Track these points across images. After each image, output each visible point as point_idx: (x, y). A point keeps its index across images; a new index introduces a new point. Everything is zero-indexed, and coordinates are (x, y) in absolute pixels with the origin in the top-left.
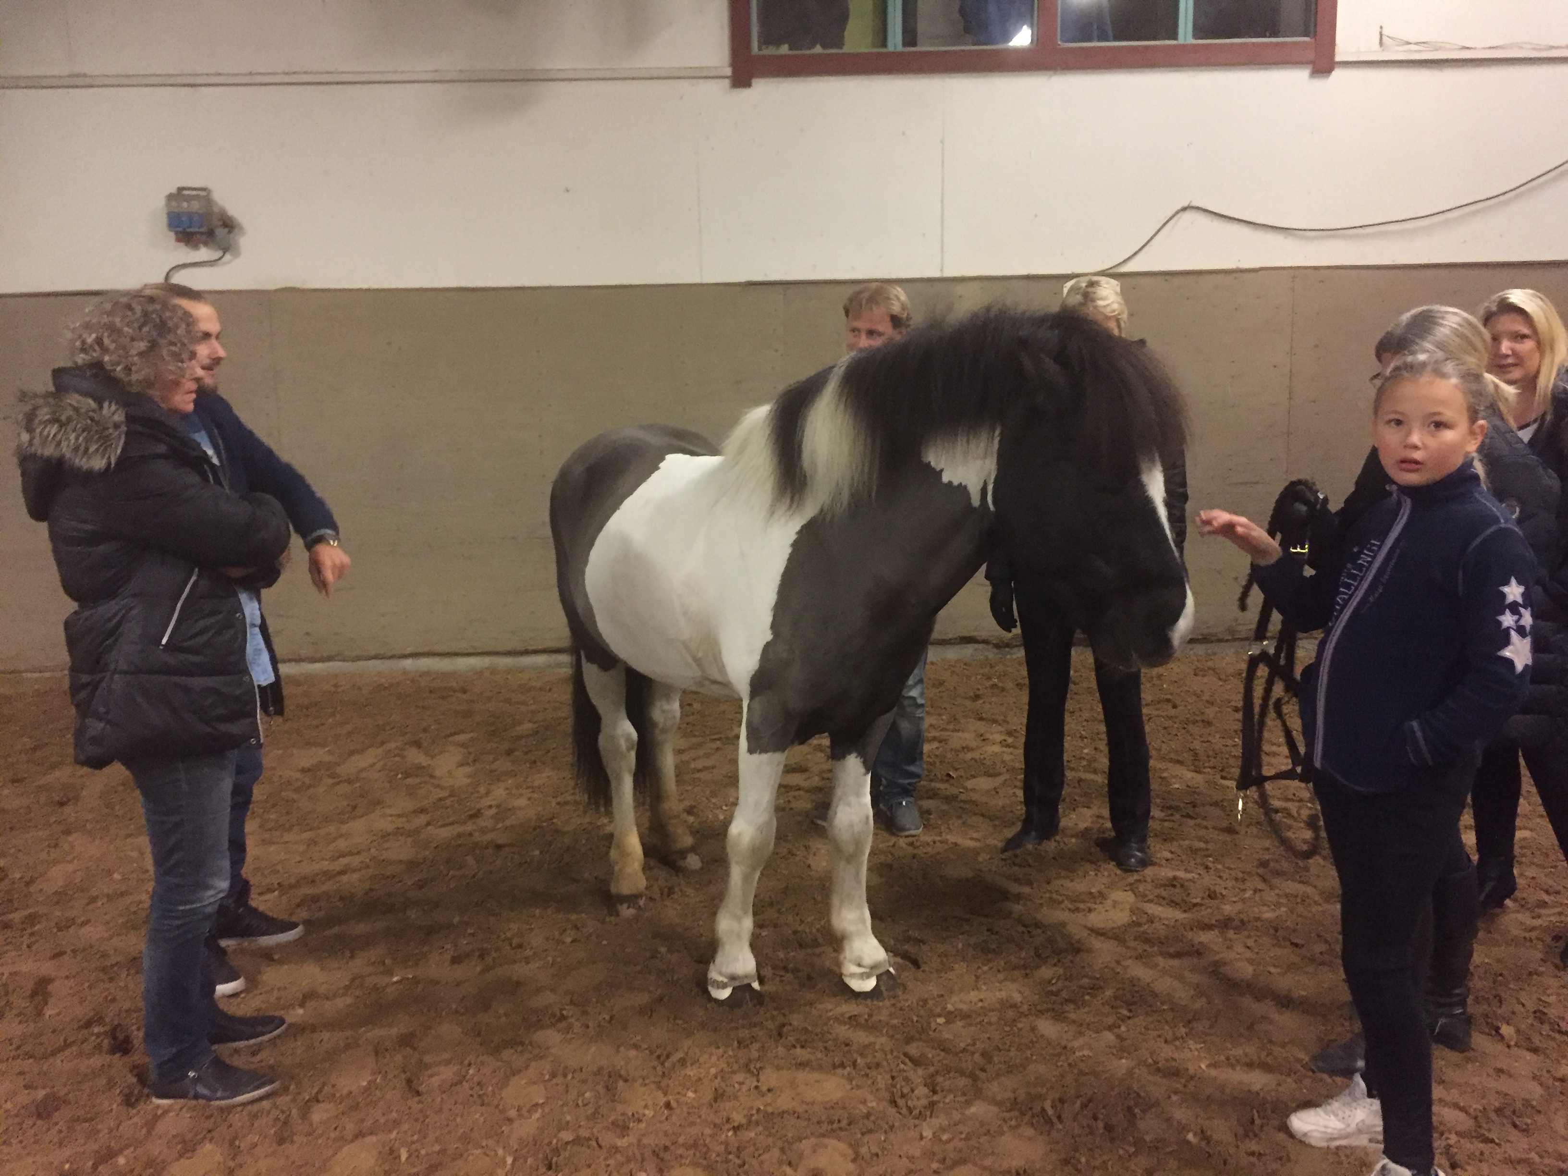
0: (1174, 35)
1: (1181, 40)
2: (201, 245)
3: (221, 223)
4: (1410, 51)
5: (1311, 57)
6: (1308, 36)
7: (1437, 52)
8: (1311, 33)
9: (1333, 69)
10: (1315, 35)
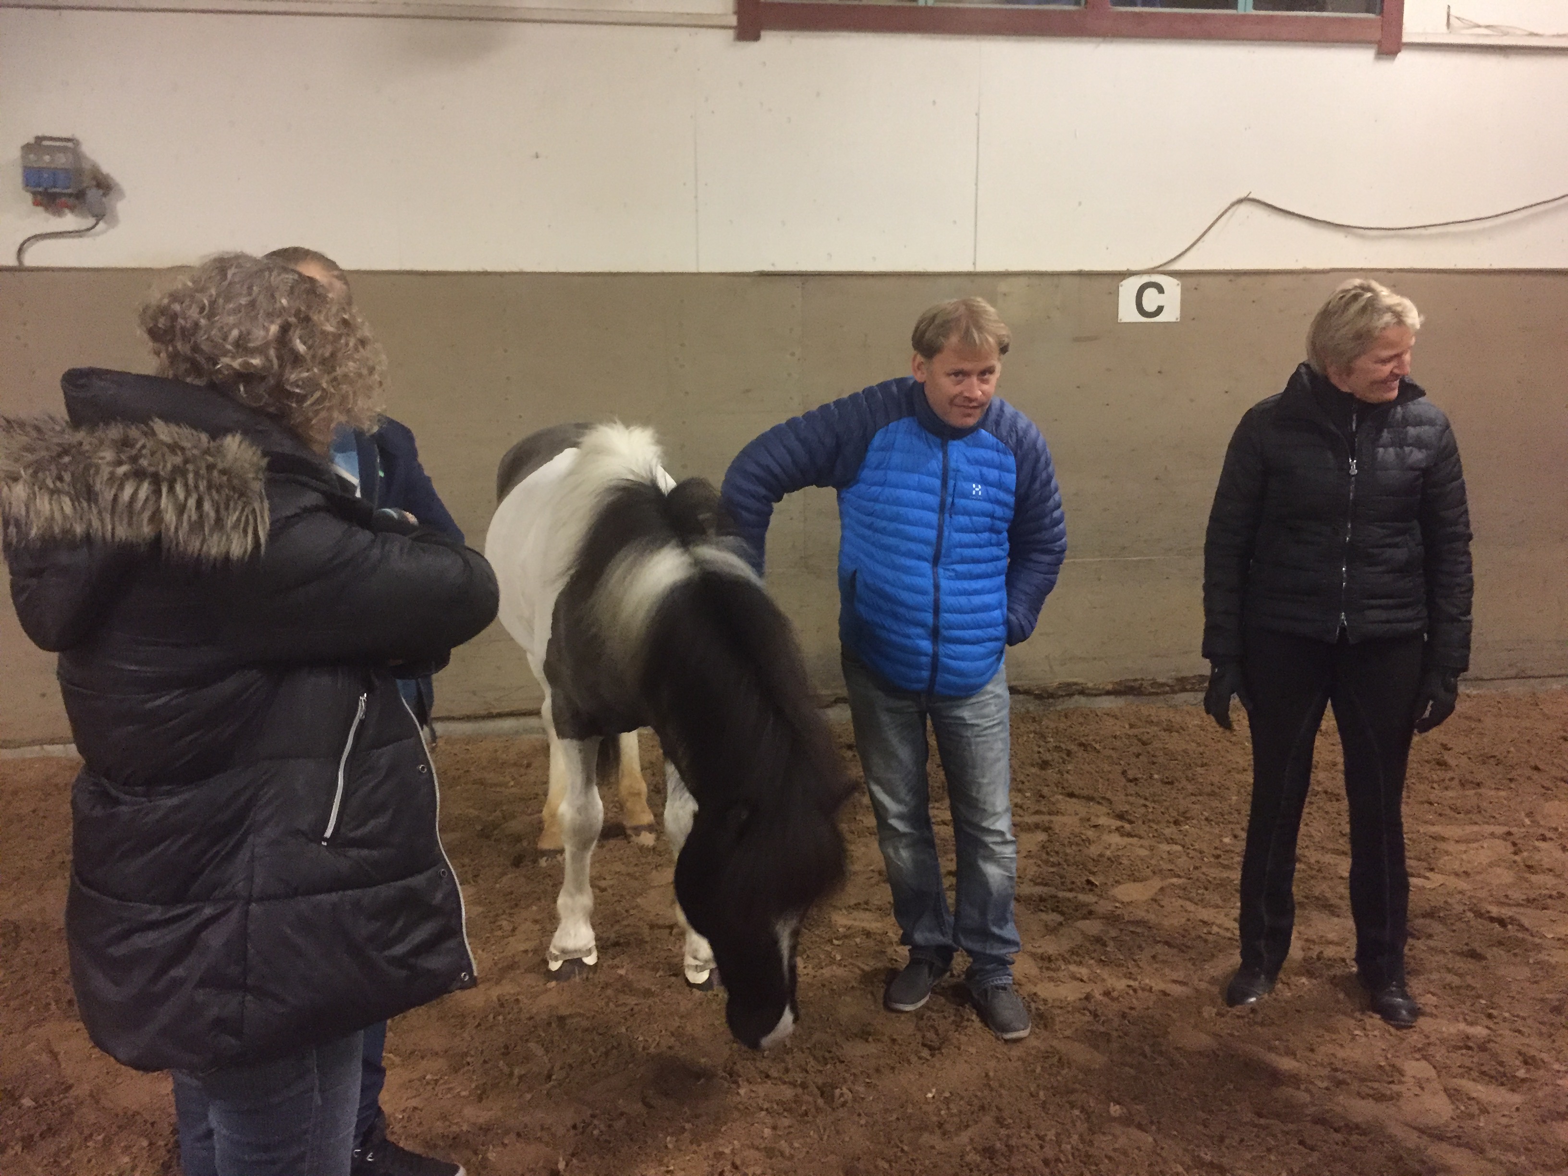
1: (1240, 11)
2: (67, 211)
3: (94, 183)
4: (1479, 35)
5: (1378, 36)
6: (1373, 12)
7: (1505, 37)
8: (1378, 10)
9: (1400, 51)
10: (1381, 13)
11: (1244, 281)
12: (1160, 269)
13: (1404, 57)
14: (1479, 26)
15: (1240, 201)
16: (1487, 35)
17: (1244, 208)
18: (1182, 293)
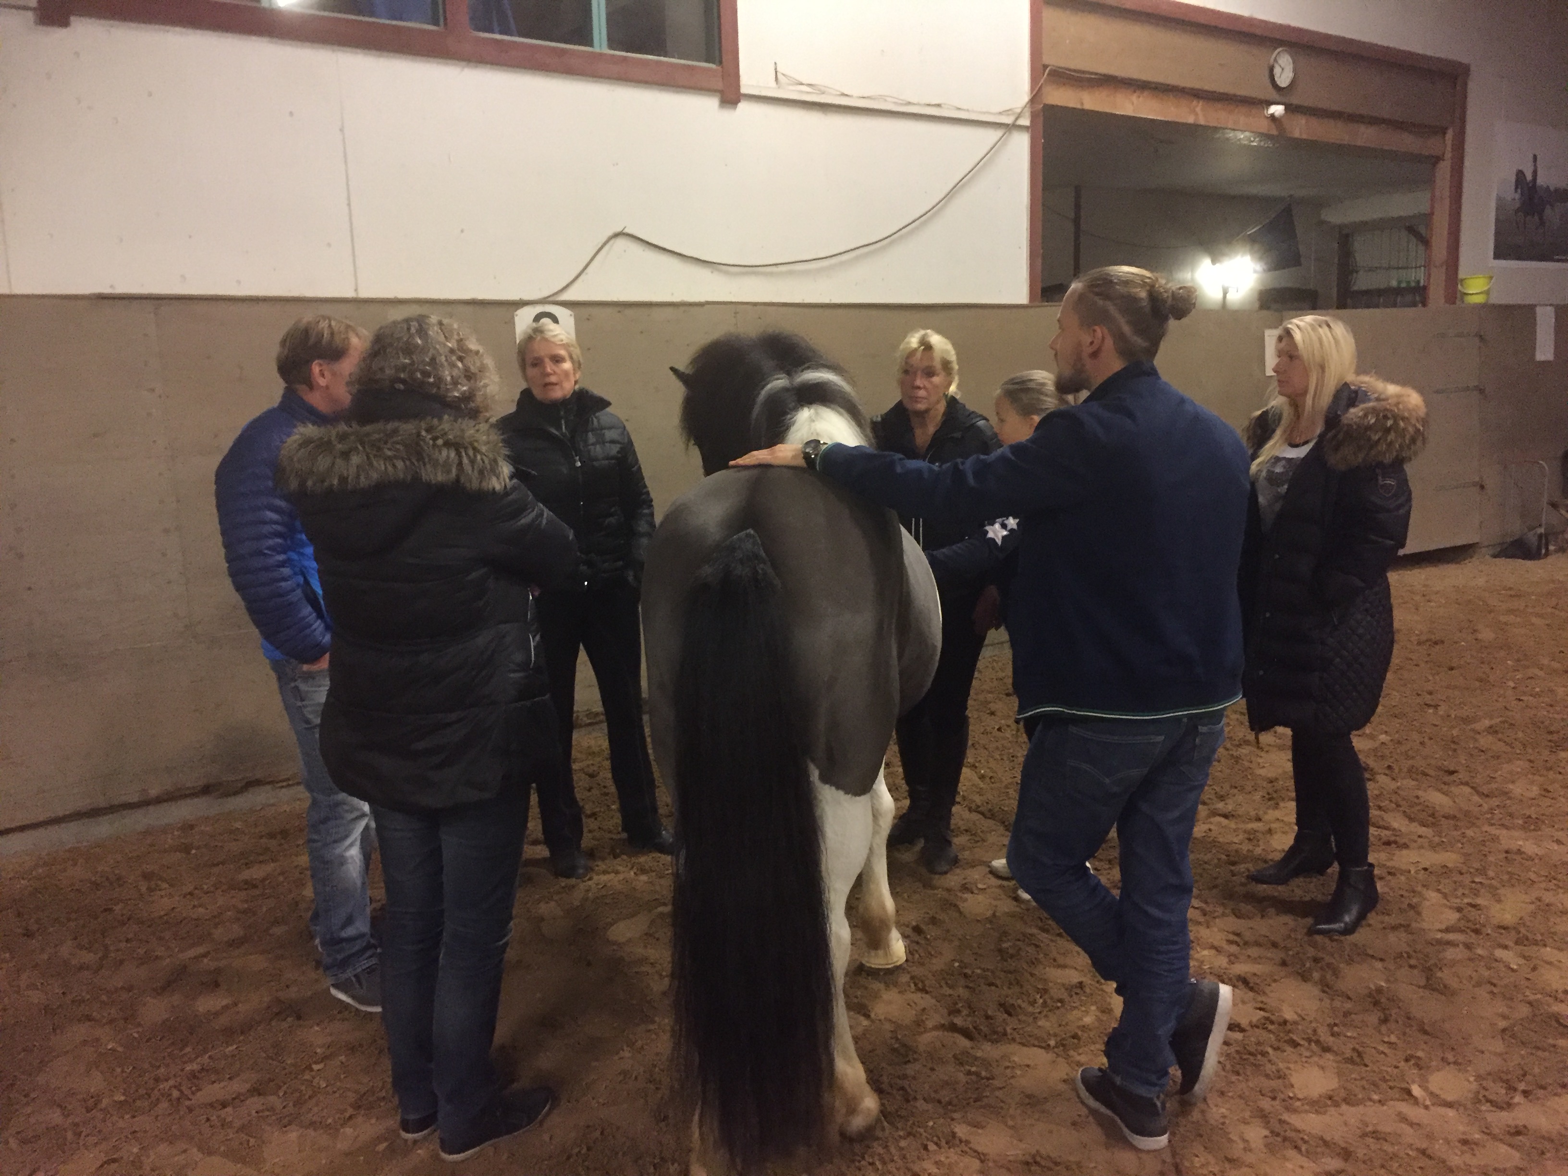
0: (589, 42)
1: (597, 49)
4: (801, 92)
5: (720, 85)
6: (714, 63)
7: (823, 96)
8: (717, 60)
9: (739, 101)
10: (721, 63)
11: (629, 312)
12: (551, 299)
13: (743, 106)
14: (802, 84)
15: (616, 235)
16: (808, 93)
17: (621, 243)
18: (576, 324)
